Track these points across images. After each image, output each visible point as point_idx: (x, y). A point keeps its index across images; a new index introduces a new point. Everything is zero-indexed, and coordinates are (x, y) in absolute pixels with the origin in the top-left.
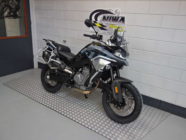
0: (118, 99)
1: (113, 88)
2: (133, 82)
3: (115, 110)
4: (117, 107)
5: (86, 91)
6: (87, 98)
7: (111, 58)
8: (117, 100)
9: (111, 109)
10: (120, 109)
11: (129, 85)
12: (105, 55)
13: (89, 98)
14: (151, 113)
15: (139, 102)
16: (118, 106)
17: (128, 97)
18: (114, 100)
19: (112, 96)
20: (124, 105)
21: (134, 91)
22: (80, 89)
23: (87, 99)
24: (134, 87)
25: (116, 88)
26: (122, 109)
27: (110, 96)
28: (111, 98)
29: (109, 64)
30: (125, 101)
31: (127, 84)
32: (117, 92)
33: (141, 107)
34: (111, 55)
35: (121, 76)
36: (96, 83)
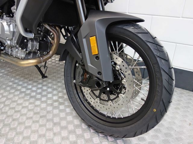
0: (99, 73)
1: (84, 41)
3: (95, 102)
4: (100, 94)
5: (28, 59)
6: (46, 77)
8: (99, 76)
9: (87, 100)
10: (108, 101)
11: (131, 29)
13: (49, 77)
14: (178, 100)
15: (165, 77)
16: (103, 91)
17: (130, 67)
18: (91, 76)
19: (84, 65)
20: (117, 89)
21: (149, 44)
22: (11, 55)
23: (45, 79)
24: (147, 33)
25: (93, 39)
26: (112, 100)
27: (80, 67)
28: (82, 72)
30: (122, 79)
31: (125, 27)
32: (95, 51)
33: (170, 94)
36: (50, 39)
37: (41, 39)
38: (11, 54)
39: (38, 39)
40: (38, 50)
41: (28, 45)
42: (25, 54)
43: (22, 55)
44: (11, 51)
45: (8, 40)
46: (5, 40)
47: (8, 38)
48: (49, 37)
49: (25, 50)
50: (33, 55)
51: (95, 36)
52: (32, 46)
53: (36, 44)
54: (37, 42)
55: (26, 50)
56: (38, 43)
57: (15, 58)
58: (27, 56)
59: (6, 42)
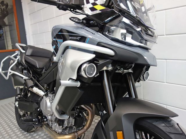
1: (111, 133)
2: (177, 116)
7: (99, 44)
12: (83, 39)
22: (51, 128)
29: (90, 61)
31: (155, 123)
34: (99, 37)
35: (141, 97)
36: (85, 115)
37: (77, 115)
38: (51, 126)
39: (74, 114)
40: (74, 126)
41: (64, 122)
42: (62, 129)
43: (60, 130)
44: (52, 123)
45: (50, 115)
46: (47, 115)
47: (49, 114)
48: (84, 113)
49: (61, 127)
50: (69, 129)
51: (121, 132)
52: (68, 122)
53: (72, 120)
54: (73, 118)
55: (63, 127)
56: (74, 120)
57: (54, 131)
58: (64, 131)
59: (48, 117)
